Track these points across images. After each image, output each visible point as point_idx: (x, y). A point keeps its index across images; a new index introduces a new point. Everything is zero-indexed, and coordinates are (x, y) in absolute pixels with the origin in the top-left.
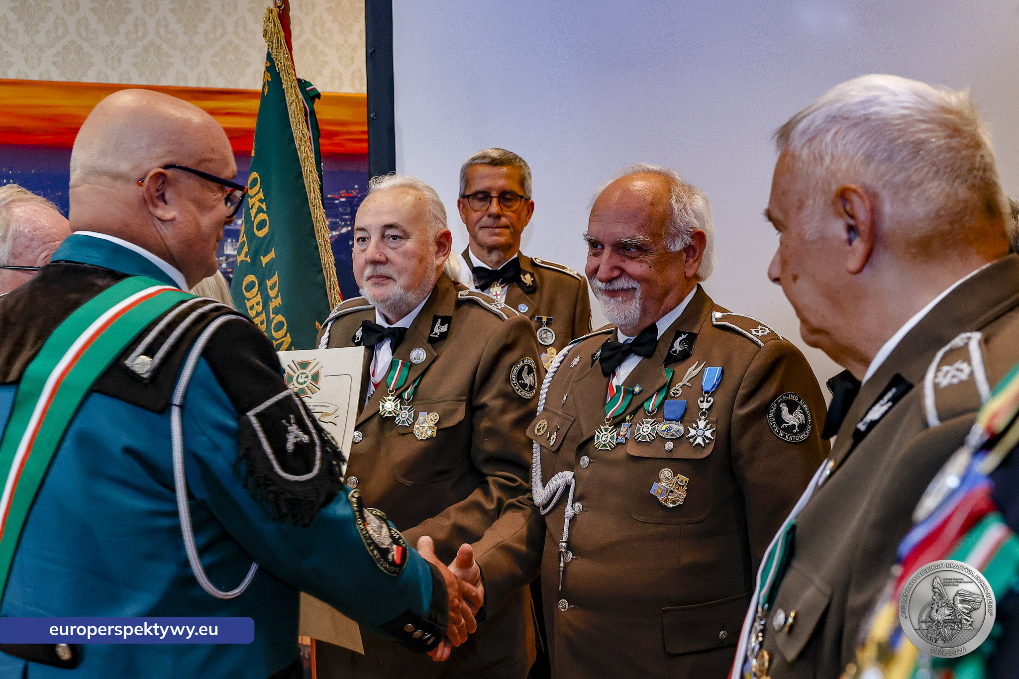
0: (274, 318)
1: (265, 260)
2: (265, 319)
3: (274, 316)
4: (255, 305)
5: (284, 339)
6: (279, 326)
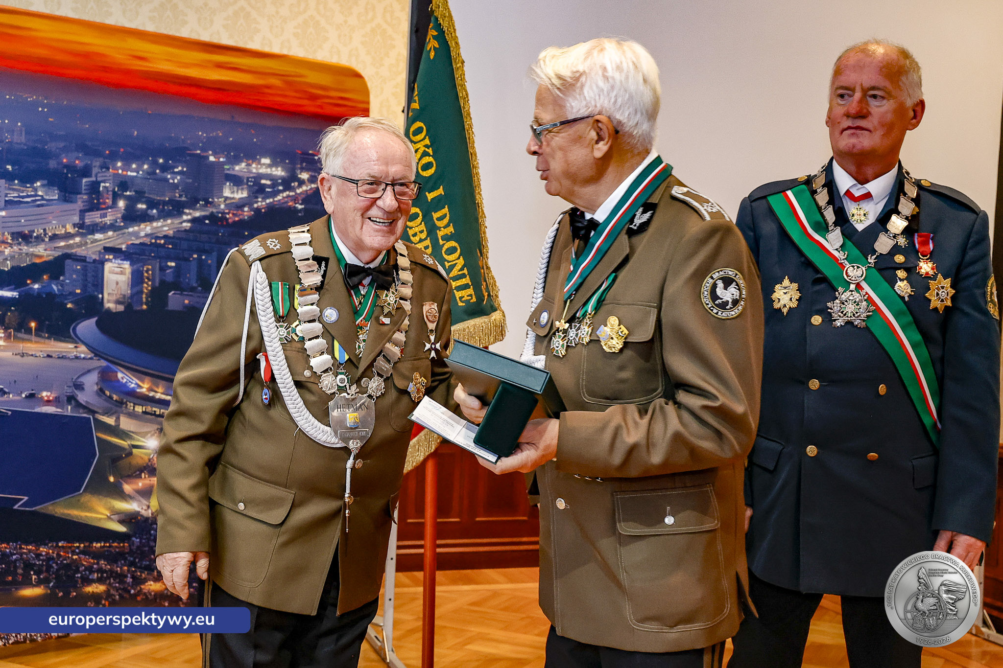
0: (444, 244)
1: (430, 196)
2: (430, 245)
3: (444, 242)
4: (418, 233)
5: (457, 261)
6: (451, 251)
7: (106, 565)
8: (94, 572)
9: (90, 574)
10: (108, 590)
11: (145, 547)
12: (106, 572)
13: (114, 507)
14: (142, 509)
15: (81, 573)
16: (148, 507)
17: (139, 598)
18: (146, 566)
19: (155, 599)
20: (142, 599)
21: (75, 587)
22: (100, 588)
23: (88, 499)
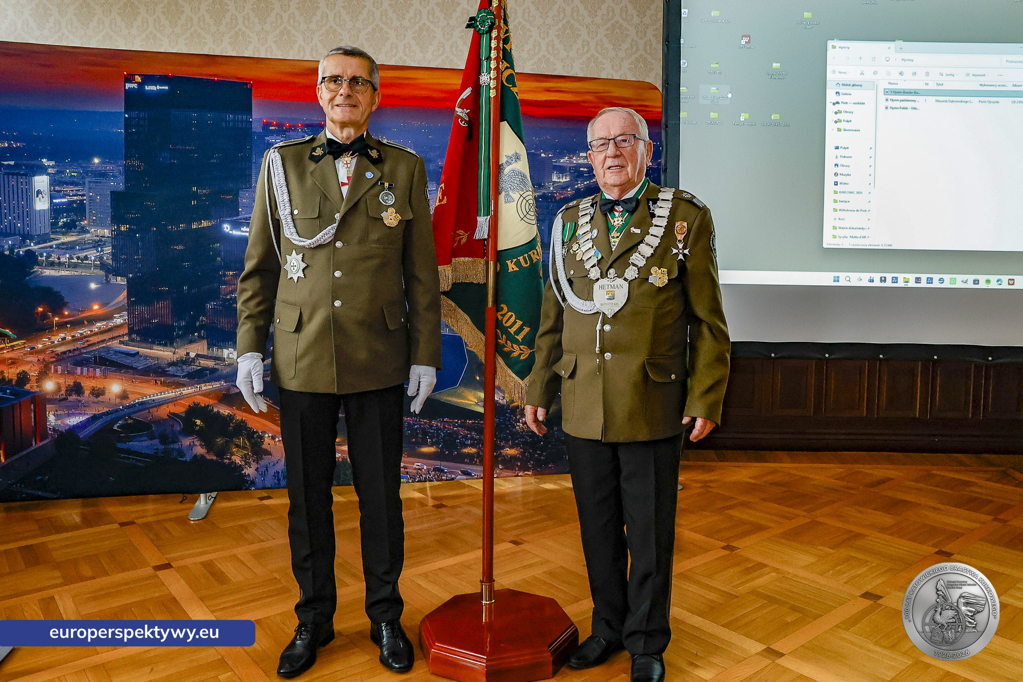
7: (476, 435)
8: (468, 439)
9: (465, 440)
10: (479, 452)
11: (502, 425)
12: (476, 439)
13: (480, 397)
14: (499, 399)
15: (460, 439)
16: (504, 398)
17: (500, 459)
18: (503, 437)
19: (511, 461)
20: (502, 459)
21: (456, 449)
22: (474, 450)
23: (461, 390)
